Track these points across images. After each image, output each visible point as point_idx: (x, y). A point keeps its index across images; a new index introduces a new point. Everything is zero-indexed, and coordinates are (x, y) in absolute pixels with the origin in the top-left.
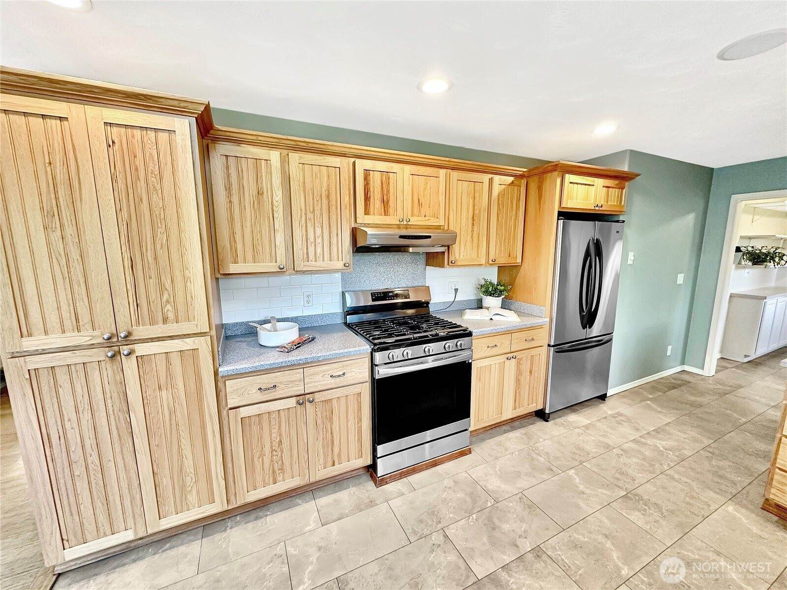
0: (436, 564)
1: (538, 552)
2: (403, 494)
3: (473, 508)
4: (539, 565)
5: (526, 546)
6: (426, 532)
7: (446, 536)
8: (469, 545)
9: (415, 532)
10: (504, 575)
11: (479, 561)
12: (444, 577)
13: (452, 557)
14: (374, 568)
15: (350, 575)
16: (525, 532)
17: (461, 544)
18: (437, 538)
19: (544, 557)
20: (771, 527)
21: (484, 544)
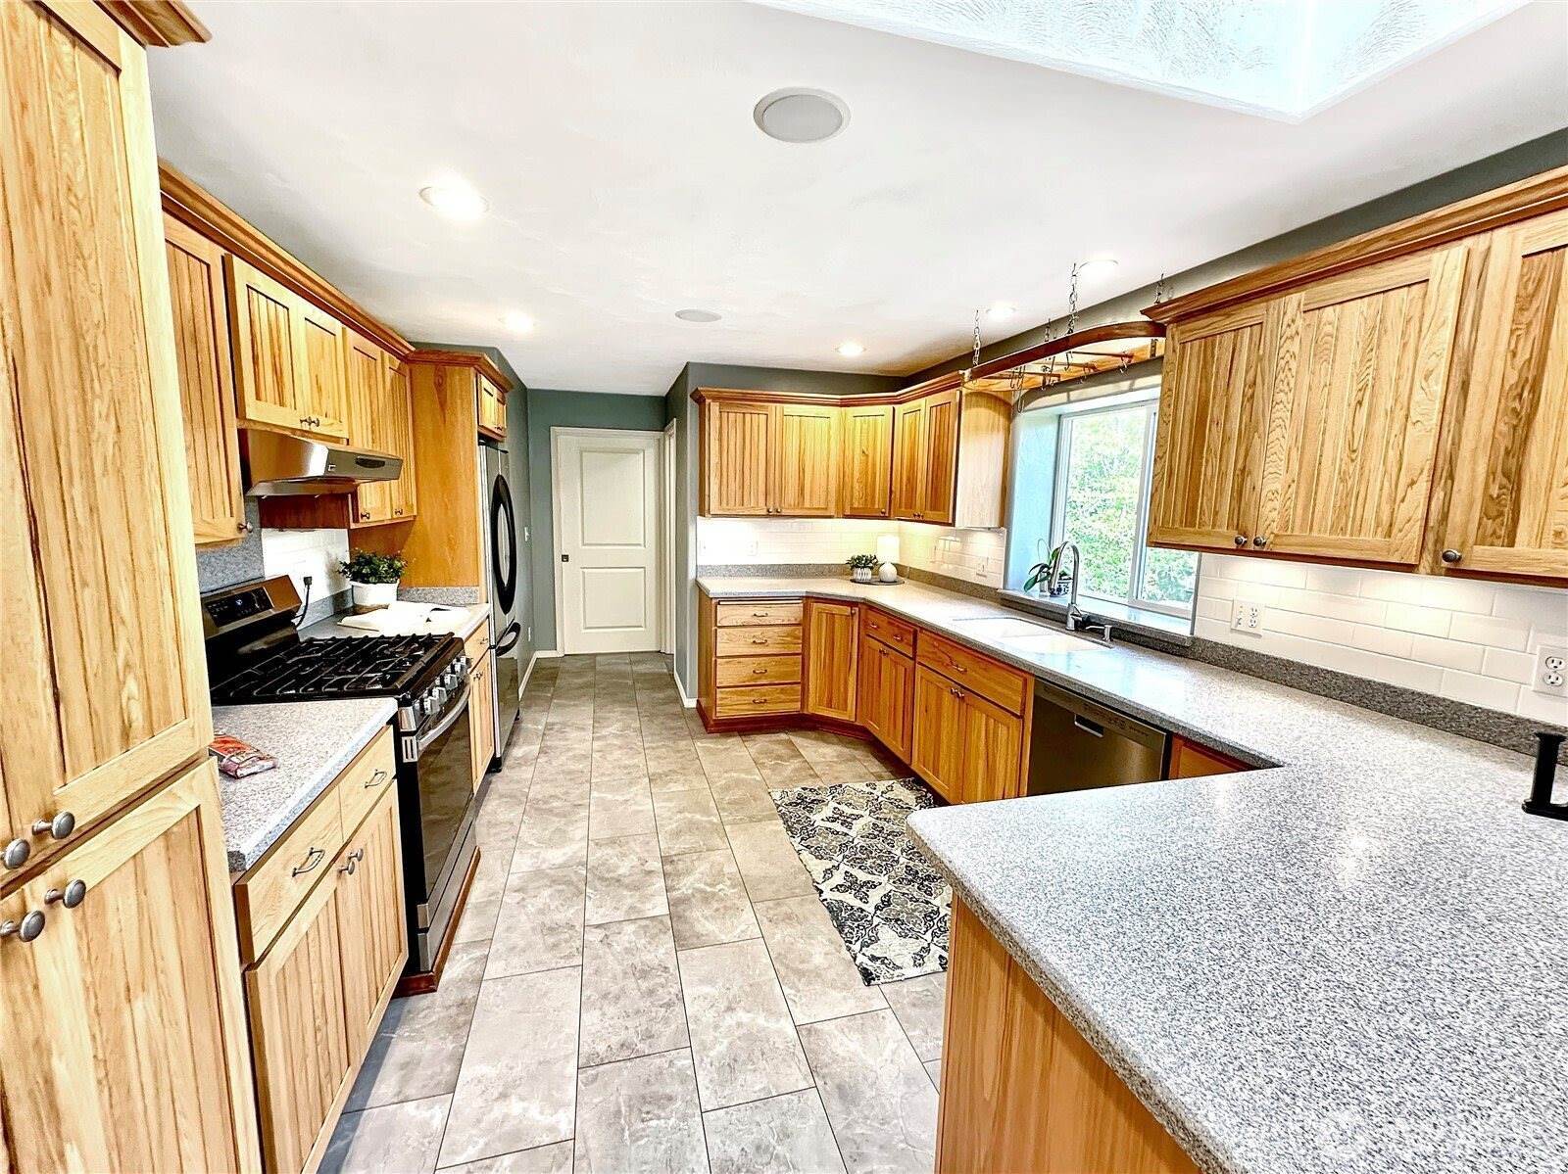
0: (628, 945)
1: (666, 860)
2: (487, 957)
3: (577, 887)
4: (681, 866)
5: (657, 865)
6: (579, 943)
7: (598, 926)
8: (625, 908)
9: (570, 956)
10: (676, 894)
11: (649, 906)
12: (650, 943)
13: (630, 928)
14: (591, 1018)
15: (585, 1049)
16: (639, 859)
17: (619, 915)
18: (594, 936)
19: (675, 858)
20: (723, 740)
21: (631, 896)
